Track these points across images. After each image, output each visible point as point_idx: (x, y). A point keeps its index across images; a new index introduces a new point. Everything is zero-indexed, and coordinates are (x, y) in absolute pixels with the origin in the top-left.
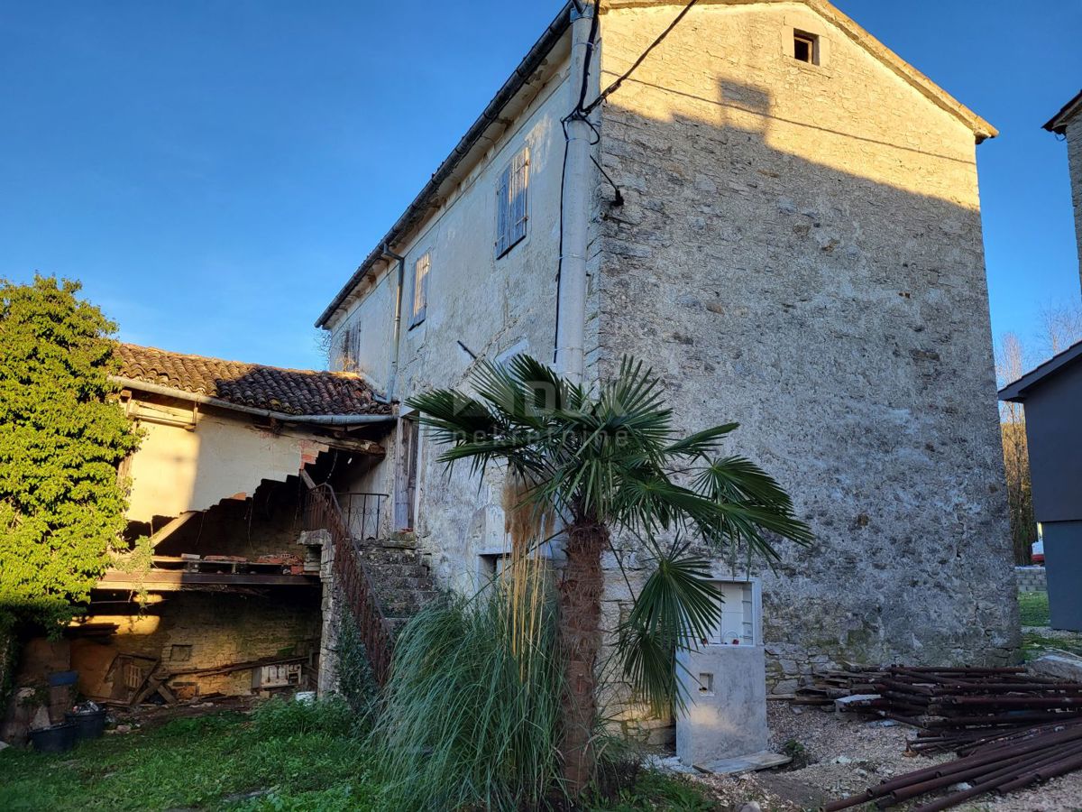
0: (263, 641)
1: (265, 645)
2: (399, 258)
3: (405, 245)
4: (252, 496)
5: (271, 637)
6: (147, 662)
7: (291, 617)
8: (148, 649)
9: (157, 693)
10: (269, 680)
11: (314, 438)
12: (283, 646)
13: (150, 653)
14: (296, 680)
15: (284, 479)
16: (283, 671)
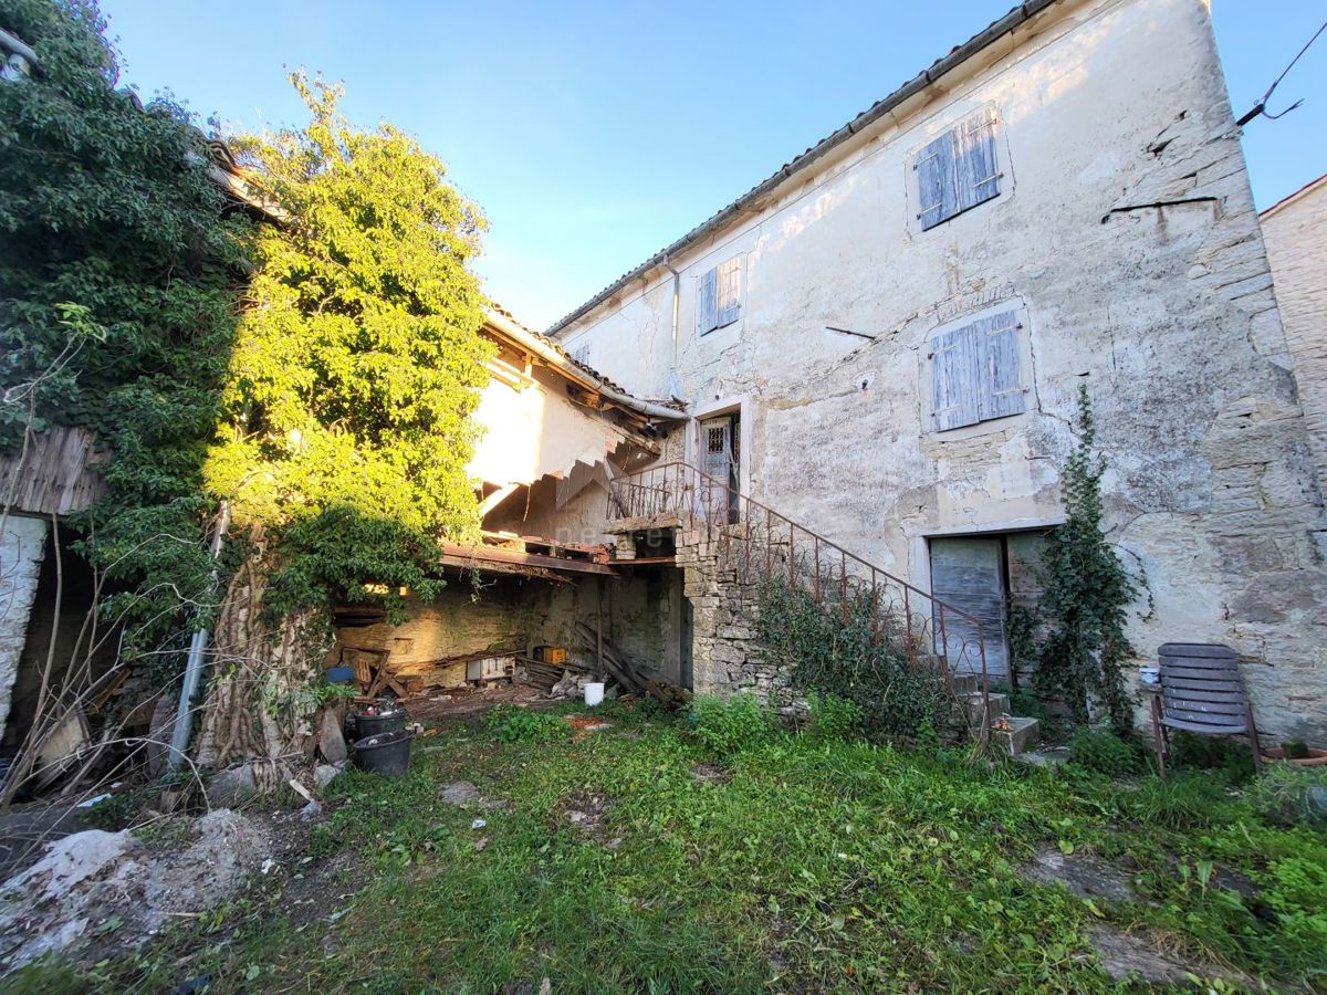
0: (476, 636)
1: (478, 639)
2: (675, 273)
3: (682, 260)
4: (568, 476)
5: (483, 632)
6: (370, 655)
7: (499, 615)
8: (372, 642)
9: (389, 687)
10: (489, 672)
11: (614, 427)
12: (493, 641)
13: (374, 645)
14: (511, 672)
15: (593, 465)
16: (502, 663)
